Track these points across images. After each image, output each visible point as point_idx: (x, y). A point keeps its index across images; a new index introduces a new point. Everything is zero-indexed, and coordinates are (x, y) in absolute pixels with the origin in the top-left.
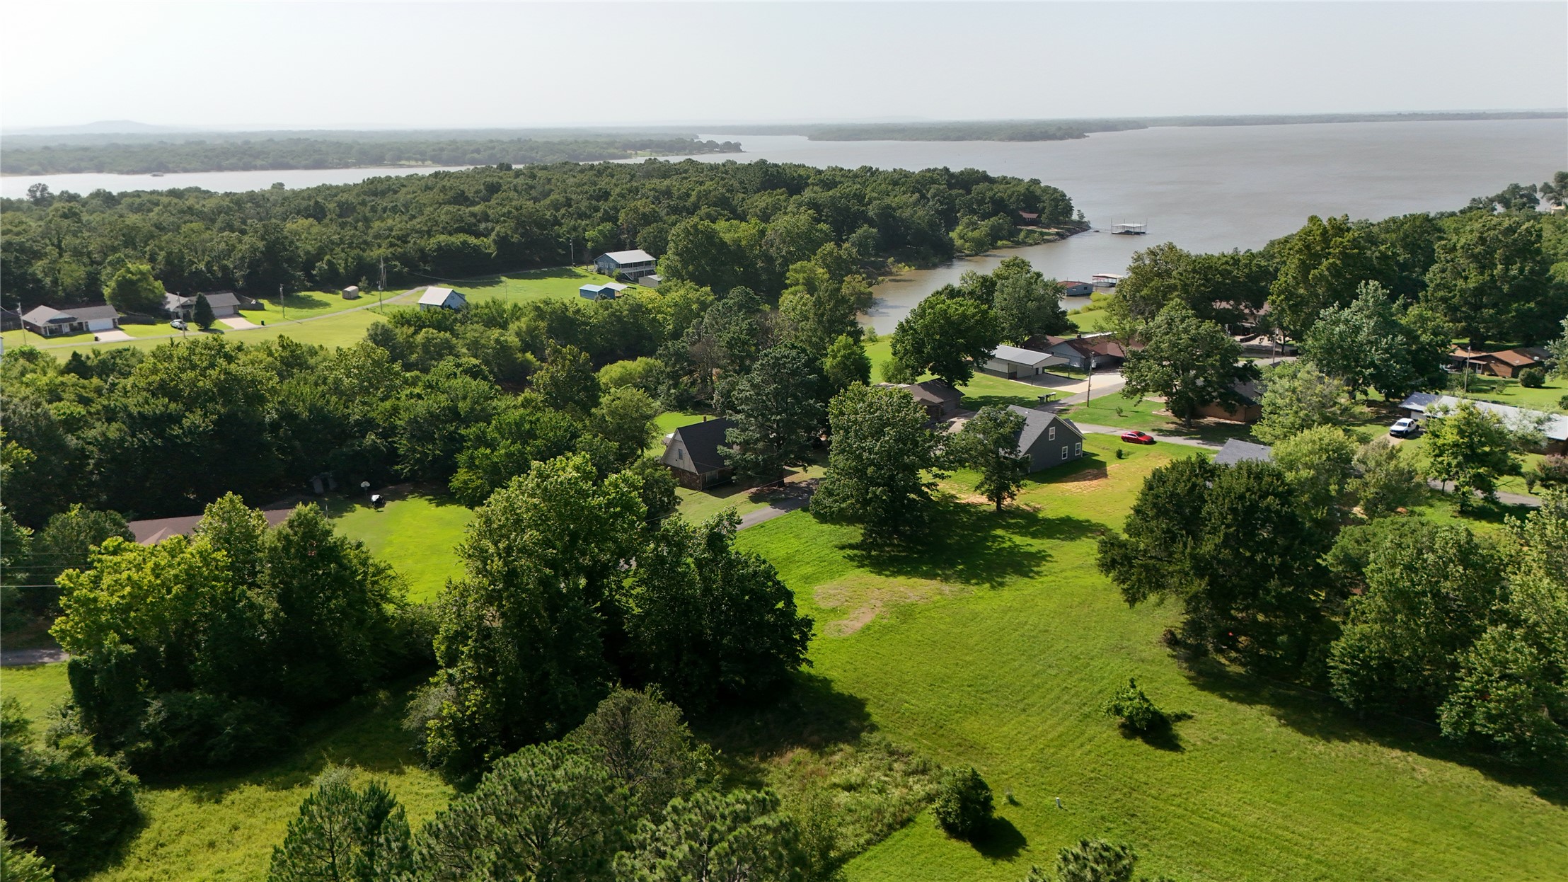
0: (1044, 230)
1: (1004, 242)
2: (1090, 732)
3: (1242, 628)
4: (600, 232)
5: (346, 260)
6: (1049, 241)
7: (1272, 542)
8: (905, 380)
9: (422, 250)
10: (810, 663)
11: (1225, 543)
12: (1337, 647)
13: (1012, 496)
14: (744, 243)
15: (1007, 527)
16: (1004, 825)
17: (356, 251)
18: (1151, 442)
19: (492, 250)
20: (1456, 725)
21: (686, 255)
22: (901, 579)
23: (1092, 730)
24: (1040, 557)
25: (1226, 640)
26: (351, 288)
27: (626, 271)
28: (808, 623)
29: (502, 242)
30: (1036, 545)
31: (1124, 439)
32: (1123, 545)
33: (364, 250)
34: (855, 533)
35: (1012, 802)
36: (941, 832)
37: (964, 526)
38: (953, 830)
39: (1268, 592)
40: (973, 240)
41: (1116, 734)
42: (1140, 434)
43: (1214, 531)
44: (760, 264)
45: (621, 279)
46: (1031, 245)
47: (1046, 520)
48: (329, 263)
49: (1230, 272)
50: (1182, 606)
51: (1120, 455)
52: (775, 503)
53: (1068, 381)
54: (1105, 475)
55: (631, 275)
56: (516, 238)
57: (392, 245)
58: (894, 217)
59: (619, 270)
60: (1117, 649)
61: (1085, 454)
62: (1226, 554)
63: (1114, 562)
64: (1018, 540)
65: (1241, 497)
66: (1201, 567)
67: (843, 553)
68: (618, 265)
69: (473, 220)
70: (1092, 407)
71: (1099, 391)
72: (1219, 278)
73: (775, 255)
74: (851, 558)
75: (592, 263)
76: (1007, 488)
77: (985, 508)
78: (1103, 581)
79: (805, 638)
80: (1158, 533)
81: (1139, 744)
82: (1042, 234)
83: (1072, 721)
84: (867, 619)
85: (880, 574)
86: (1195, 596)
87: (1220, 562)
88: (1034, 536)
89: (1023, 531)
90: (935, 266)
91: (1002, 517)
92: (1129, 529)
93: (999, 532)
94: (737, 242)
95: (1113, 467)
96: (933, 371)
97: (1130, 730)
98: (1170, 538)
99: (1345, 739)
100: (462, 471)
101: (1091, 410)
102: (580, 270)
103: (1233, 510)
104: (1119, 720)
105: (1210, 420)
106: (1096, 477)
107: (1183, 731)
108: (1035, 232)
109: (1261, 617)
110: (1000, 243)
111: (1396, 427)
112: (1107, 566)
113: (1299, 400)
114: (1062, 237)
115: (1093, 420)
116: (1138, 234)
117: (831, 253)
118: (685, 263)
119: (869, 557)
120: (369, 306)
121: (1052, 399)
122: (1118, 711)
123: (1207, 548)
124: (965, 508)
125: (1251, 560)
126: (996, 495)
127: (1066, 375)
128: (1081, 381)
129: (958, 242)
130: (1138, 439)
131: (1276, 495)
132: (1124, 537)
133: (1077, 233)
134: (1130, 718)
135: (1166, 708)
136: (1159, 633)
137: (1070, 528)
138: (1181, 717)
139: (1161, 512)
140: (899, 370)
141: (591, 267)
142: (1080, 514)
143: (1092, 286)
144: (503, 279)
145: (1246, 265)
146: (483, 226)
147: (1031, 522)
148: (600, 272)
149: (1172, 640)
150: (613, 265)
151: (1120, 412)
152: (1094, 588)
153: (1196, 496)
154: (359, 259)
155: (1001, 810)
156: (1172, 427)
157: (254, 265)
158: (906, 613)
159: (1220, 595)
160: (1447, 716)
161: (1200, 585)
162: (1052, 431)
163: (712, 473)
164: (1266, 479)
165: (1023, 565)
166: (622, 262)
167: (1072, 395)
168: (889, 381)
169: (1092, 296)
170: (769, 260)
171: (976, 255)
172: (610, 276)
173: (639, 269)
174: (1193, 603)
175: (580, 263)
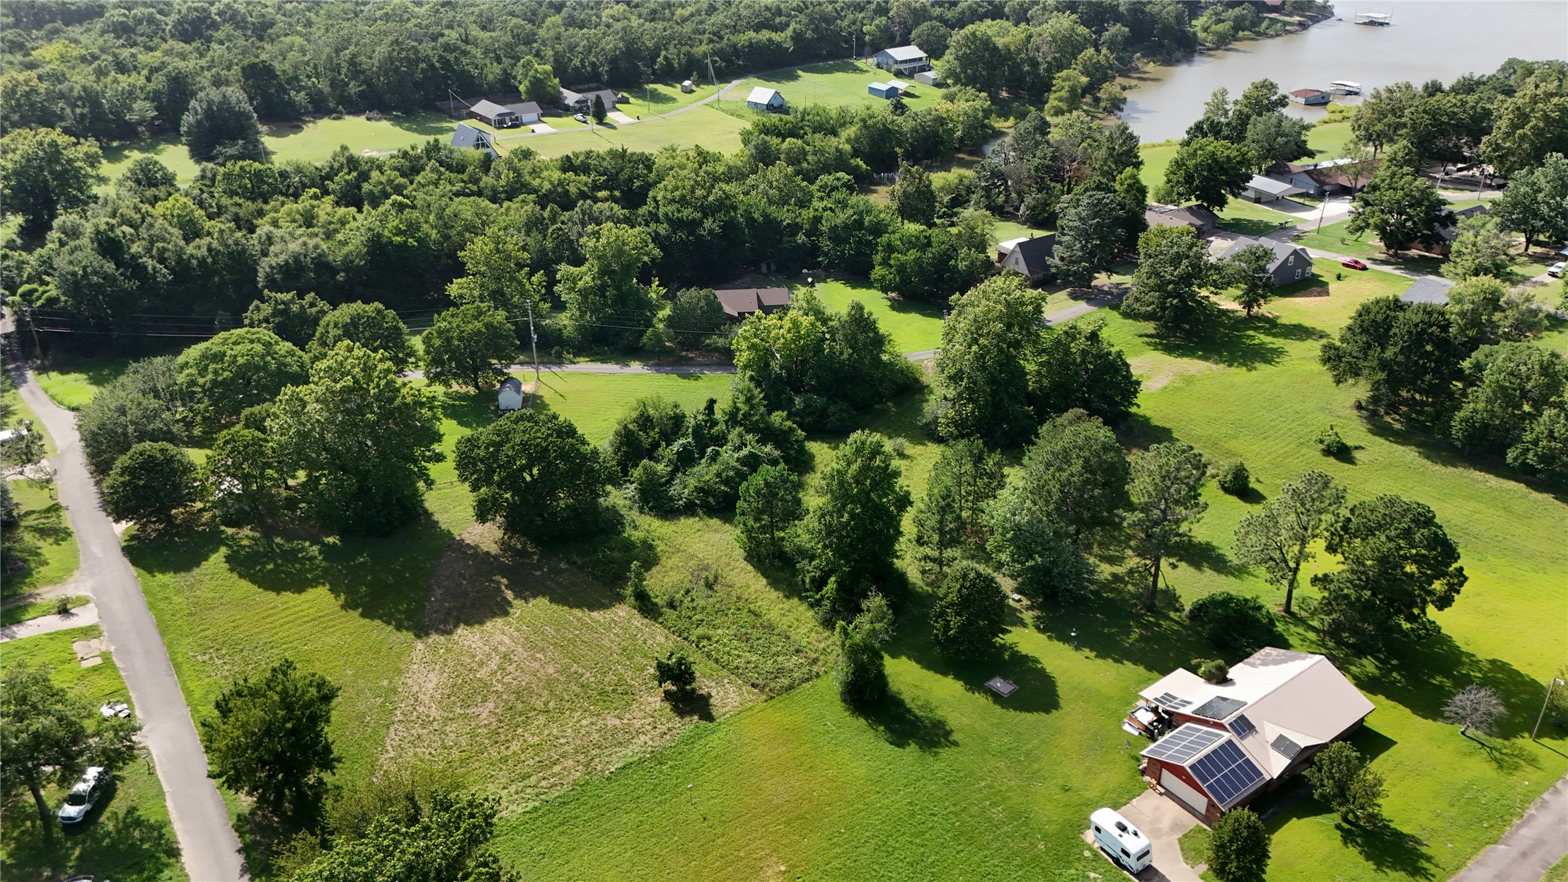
0: (1287, 19)
1: (1246, 33)
2: (1303, 452)
3: (1405, 402)
4: (877, 26)
5: (678, 55)
6: (1290, 32)
7: (1432, 353)
8: (1172, 202)
9: (734, 46)
10: (1139, 406)
11: (1401, 351)
12: (1460, 415)
13: (1259, 306)
14: (1012, 48)
15: (1256, 329)
16: (1255, 492)
17: (687, 48)
18: (1364, 268)
19: (789, 45)
20: (1515, 459)
21: (965, 61)
22: (1185, 359)
23: (1304, 451)
24: (1279, 352)
25: (1392, 408)
26: (687, 83)
27: (902, 67)
28: (1138, 383)
29: (797, 37)
30: (1278, 342)
31: (1345, 265)
32: (1337, 349)
33: (691, 47)
34: (1150, 327)
35: (1258, 481)
36: (1221, 492)
37: (1225, 326)
38: (1226, 490)
39: (1423, 382)
40: (1215, 33)
41: (1319, 454)
42: (1356, 262)
43: (1395, 345)
44: (1027, 68)
45: (899, 74)
46: (1272, 37)
47: (1285, 325)
48: (666, 58)
49: (1455, 114)
50: (1369, 387)
51: (1339, 278)
52: (1089, 301)
53: (1304, 207)
54: (1327, 294)
55: (909, 71)
56: (809, 34)
57: (711, 41)
58: (1143, 12)
59: (896, 67)
60: (1323, 409)
61: (1313, 275)
62: (1400, 358)
63: (1329, 358)
64: (1262, 337)
65: (1416, 325)
66: (1384, 365)
67: (1141, 340)
68: (896, 62)
69: (769, 15)
70: (1322, 234)
71: (1330, 219)
72: (1445, 119)
73: (1040, 60)
74: (1148, 344)
75: (871, 56)
76: (1256, 301)
77: (1238, 314)
78: (1319, 367)
79: (1136, 391)
80: (1360, 343)
81: (1332, 460)
82: (1285, 23)
83: (1293, 446)
84: (1165, 382)
85: (1170, 354)
86: (1378, 382)
87: (1396, 363)
88: (1274, 335)
89: (1268, 333)
90: (1178, 62)
91: (1252, 321)
92: (1343, 340)
93: (1251, 333)
94: (1007, 47)
95: (1333, 286)
96: (1197, 199)
97: (1327, 452)
98: (1367, 347)
99: (1456, 467)
100: (877, 268)
101: (1320, 237)
102: (860, 63)
103: (1409, 332)
104: (1321, 446)
105: (1414, 252)
106: (1320, 294)
107: (1357, 455)
108: (1278, 21)
109: (1417, 396)
110: (1241, 34)
111: (1553, 269)
112: (1326, 360)
113: (1478, 251)
114: (1303, 26)
115: (1321, 247)
116: (1382, 24)
117: (1090, 59)
118: (964, 67)
119: (1161, 344)
120: (707, 101)
121: (1289, 225)
122: (1321, 442)
123: (1389, 353)
124: (1225, 312)
125: (1416, 363)
126: (1248, 305)
127: (1301, 201)
128: (1313, 208)
129: (1201, 35)
130: (1355, 265)
131: (1438, 326)
132: (1338, 344)
133: (1318, 22)
134: (1328, 445)
135: (1350, 442)
136: (1352, 401)
137: (1299, 332)
138: (1357, 448)
139: (1364, 331)
140: (1169, 193)
141: (870, 60)
142: (1307, 323)
143: (1329, 95)
144: (800, 72)
145: (1473, 107)
146: (778, 20)
147: (1272, 326)
148: (879, 66)
149: (1359, 407)
150: (891, 62)
151: (1343, 241)
152: (1312, 371)
153: (1387, 323)
154: (688, 54)
155: (1253, 484)
156: (1383, 257)
157: (614, 62)
158: (1189, 381)
159: (1394, 382)
160: (1511, 455)
161: (1382, 376)
162: (1292, 259)
163: (1040, 275)
164: (1435, 315)
165: (1267, 356)
166: (899, 58)
167: (1305, 221)
168: (1159, 201)
169: (1329, 107)
170: (1034, 63)
171: (1217, 48)
172: (889, 70)
173: (912, 65)
174: (1376, 386)
175: (860, 55)
